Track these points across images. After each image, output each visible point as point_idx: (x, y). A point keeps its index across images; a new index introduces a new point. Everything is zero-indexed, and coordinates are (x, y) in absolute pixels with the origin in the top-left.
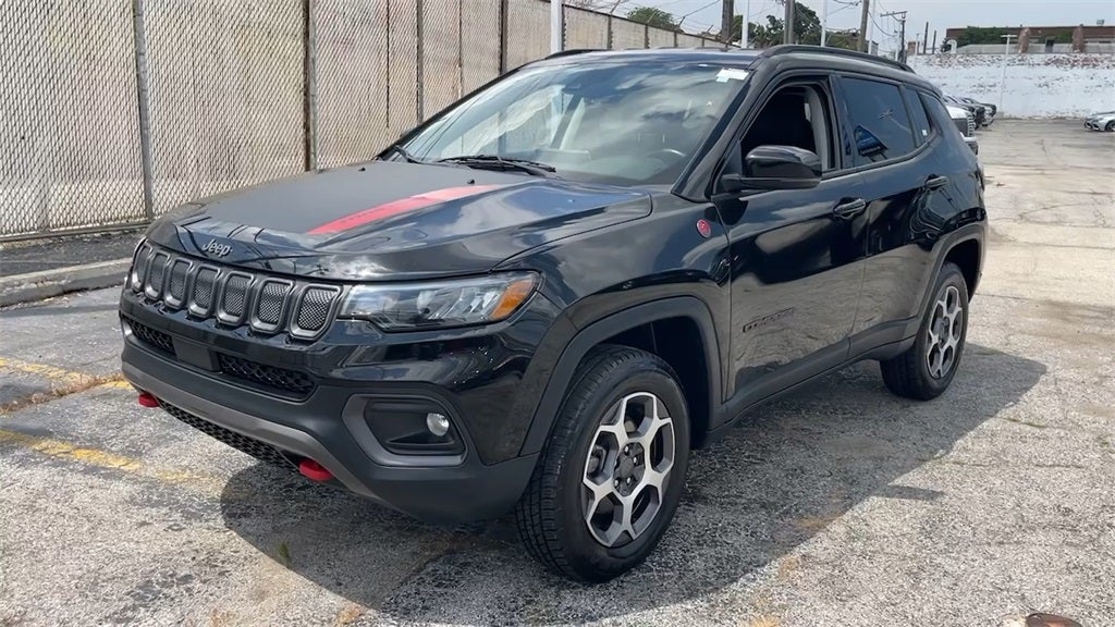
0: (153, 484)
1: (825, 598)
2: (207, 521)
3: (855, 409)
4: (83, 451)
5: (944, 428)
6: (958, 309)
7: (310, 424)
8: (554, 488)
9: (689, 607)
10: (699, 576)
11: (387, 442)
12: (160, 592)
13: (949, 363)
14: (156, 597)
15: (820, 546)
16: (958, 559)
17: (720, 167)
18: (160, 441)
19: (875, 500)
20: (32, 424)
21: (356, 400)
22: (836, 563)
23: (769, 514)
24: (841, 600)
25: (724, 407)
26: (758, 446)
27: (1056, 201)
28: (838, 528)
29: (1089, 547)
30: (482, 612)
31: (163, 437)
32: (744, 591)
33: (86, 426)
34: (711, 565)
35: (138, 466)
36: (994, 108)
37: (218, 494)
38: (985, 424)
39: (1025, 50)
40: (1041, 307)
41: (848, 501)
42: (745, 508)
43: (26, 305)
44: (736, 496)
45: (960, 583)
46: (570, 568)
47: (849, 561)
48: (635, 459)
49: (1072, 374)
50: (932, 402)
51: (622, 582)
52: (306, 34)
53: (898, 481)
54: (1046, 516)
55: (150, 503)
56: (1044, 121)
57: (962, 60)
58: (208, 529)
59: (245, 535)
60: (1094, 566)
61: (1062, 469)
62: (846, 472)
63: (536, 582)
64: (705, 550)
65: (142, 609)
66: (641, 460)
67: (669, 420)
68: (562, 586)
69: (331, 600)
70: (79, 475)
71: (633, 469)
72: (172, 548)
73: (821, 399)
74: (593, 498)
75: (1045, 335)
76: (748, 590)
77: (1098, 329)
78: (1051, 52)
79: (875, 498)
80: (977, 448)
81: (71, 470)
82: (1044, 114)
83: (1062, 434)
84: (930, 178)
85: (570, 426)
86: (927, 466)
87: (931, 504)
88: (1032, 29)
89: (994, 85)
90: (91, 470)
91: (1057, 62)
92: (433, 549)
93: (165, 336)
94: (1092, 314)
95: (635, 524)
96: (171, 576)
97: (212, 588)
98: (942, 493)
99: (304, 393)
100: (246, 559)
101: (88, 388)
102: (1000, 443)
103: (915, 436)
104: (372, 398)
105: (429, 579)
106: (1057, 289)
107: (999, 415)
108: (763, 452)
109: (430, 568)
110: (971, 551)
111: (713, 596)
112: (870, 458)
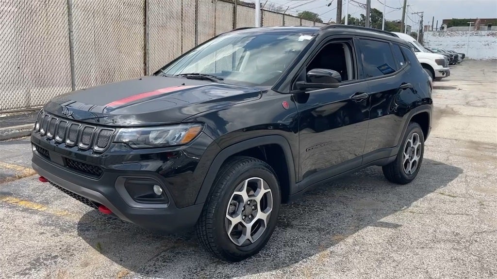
0: (50, 216)
1: (336, 271)
2: (70, 232)
3: (370, 188)
4: (24, 202)
5: (409, 197)
6: (419, 143)
7: (102, 189)
8: (212, 219)
9: (274, 273)
10: (281, 259)
11: (135, 197)
12: (42, 262)
13: (415, 168)
14: (40, 265)
15: (340, 248)
16: (401, 254)
17: (296, 78)
18: (57, 198)
19: (370, 228)
20: (5, 190)
21: (121, 179)
22: (345, 256)
23: (320, 233)
24: (343, 272)
25: (297, 185)
26: (322, 203)
27: (484, 96)
28: (350, 240)
29: (464, 250)
30: (180, 273)
31: (60, 196)
32: (300, 267)
33: (28, 191)
34: (288, 255)
35: (46, 208)
36: (464, 55)
37: (77, 221)
38: (428, 195)
39: (478, 29)
40: (467, 144)
41: (358, 228)
42: (309, 231)
43: (14, 139)
44: (307, 225)
45: (399, 265)
46: (220, 255)
47: (351, 254)
48: (253, 207)
49: (475, 174)
50: (406, 185)
51: (246, 262)
52: (145, 23)
53: (382, 220)
54: (447, 236)
55: (47, 224)
56: (487, 61)
57: (449, 33)
58: (70, 236)
59: (85, 239)
60: (464, 259)
61: (459, 215)
62: (359, 216)
63: (207, 261)
64: (287, 249)
65: (33, 270)
66: (256, 208)
67: (270, 190)
68: (219, 263)
69: (117, 267)
70: (20, 212)
71: (252, 212)
72: (52, 244)
73: (355, 183)
74: (231, 224)
75: (465, 156)
76: (302, 266)
77: (491, 153)
78: (490, 30)
79: (370, 227)
80: (422, 206)
81: (17, 210)
82: (487, 58)
83: (463, 200)
84: (402, 84)
85: (219, 191)
86: (397, 213)
87: (395, 230)
88: (481, 20)
89: (464, 45)
90: (25, 210)
91: (493, 34)
92: (166, 246)
93: (46, 151)
94: (490, 147)
95: (253, 237)
96: (49, 256)
97: (66, 261)
98: (401, 226)
99: (99, 175)
100: (83, 249)
101: (32, 175)
102: (433, 203)
103: (395, 200)
104: (127, 178)
105: (160, 259)
106: (476, 136)
107: (436, 191)
108: (324, 206)
109: (162, 254)
110: (408, 251)
111: (286, 269)
112: (372, 209)
